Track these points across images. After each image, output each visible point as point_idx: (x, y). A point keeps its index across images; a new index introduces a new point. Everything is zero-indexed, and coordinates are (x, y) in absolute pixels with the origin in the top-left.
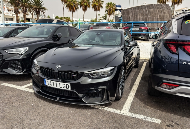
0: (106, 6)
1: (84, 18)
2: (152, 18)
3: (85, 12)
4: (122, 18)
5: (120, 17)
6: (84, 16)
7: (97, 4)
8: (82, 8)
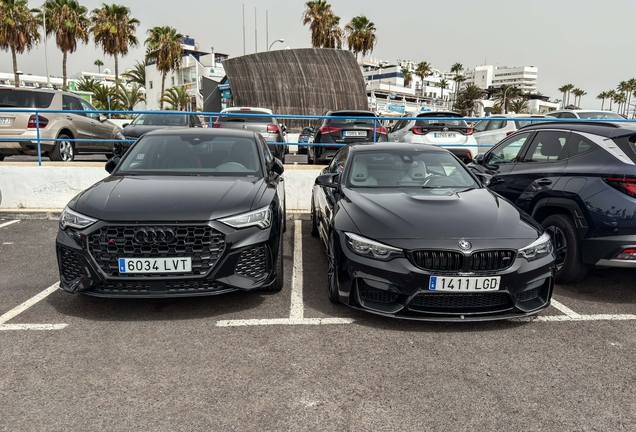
0: (148, 36)
1: (65, 74)
2: (317, 91)
3: (68, 53)
4: (226, 86)
5: (219, 80)
6: (64, 67)
7: (113, 30)
8: (53, 37)
